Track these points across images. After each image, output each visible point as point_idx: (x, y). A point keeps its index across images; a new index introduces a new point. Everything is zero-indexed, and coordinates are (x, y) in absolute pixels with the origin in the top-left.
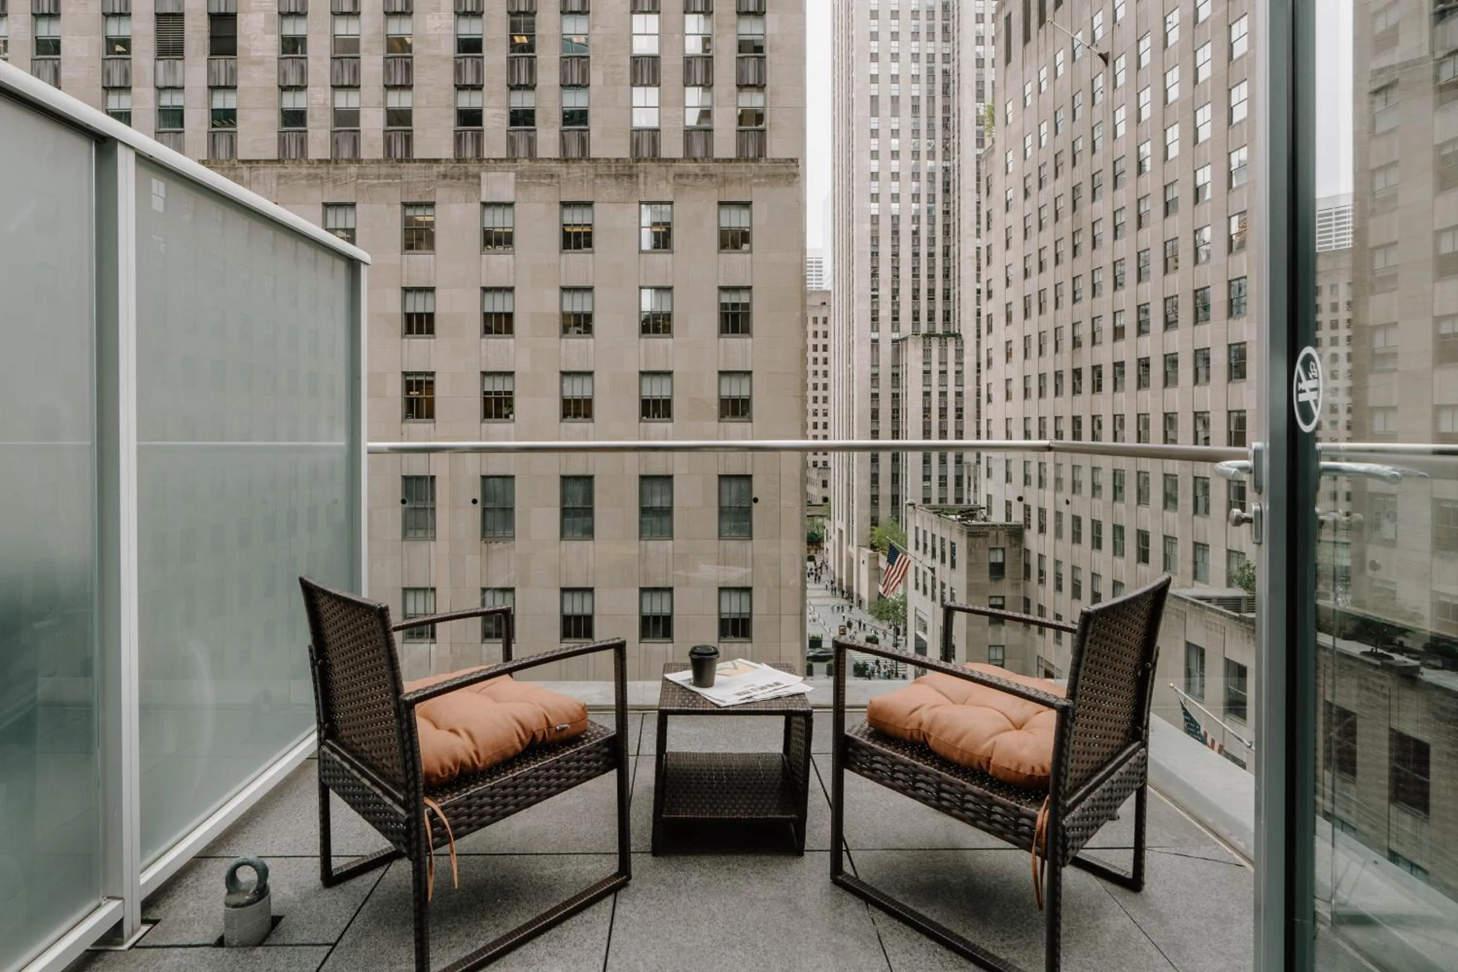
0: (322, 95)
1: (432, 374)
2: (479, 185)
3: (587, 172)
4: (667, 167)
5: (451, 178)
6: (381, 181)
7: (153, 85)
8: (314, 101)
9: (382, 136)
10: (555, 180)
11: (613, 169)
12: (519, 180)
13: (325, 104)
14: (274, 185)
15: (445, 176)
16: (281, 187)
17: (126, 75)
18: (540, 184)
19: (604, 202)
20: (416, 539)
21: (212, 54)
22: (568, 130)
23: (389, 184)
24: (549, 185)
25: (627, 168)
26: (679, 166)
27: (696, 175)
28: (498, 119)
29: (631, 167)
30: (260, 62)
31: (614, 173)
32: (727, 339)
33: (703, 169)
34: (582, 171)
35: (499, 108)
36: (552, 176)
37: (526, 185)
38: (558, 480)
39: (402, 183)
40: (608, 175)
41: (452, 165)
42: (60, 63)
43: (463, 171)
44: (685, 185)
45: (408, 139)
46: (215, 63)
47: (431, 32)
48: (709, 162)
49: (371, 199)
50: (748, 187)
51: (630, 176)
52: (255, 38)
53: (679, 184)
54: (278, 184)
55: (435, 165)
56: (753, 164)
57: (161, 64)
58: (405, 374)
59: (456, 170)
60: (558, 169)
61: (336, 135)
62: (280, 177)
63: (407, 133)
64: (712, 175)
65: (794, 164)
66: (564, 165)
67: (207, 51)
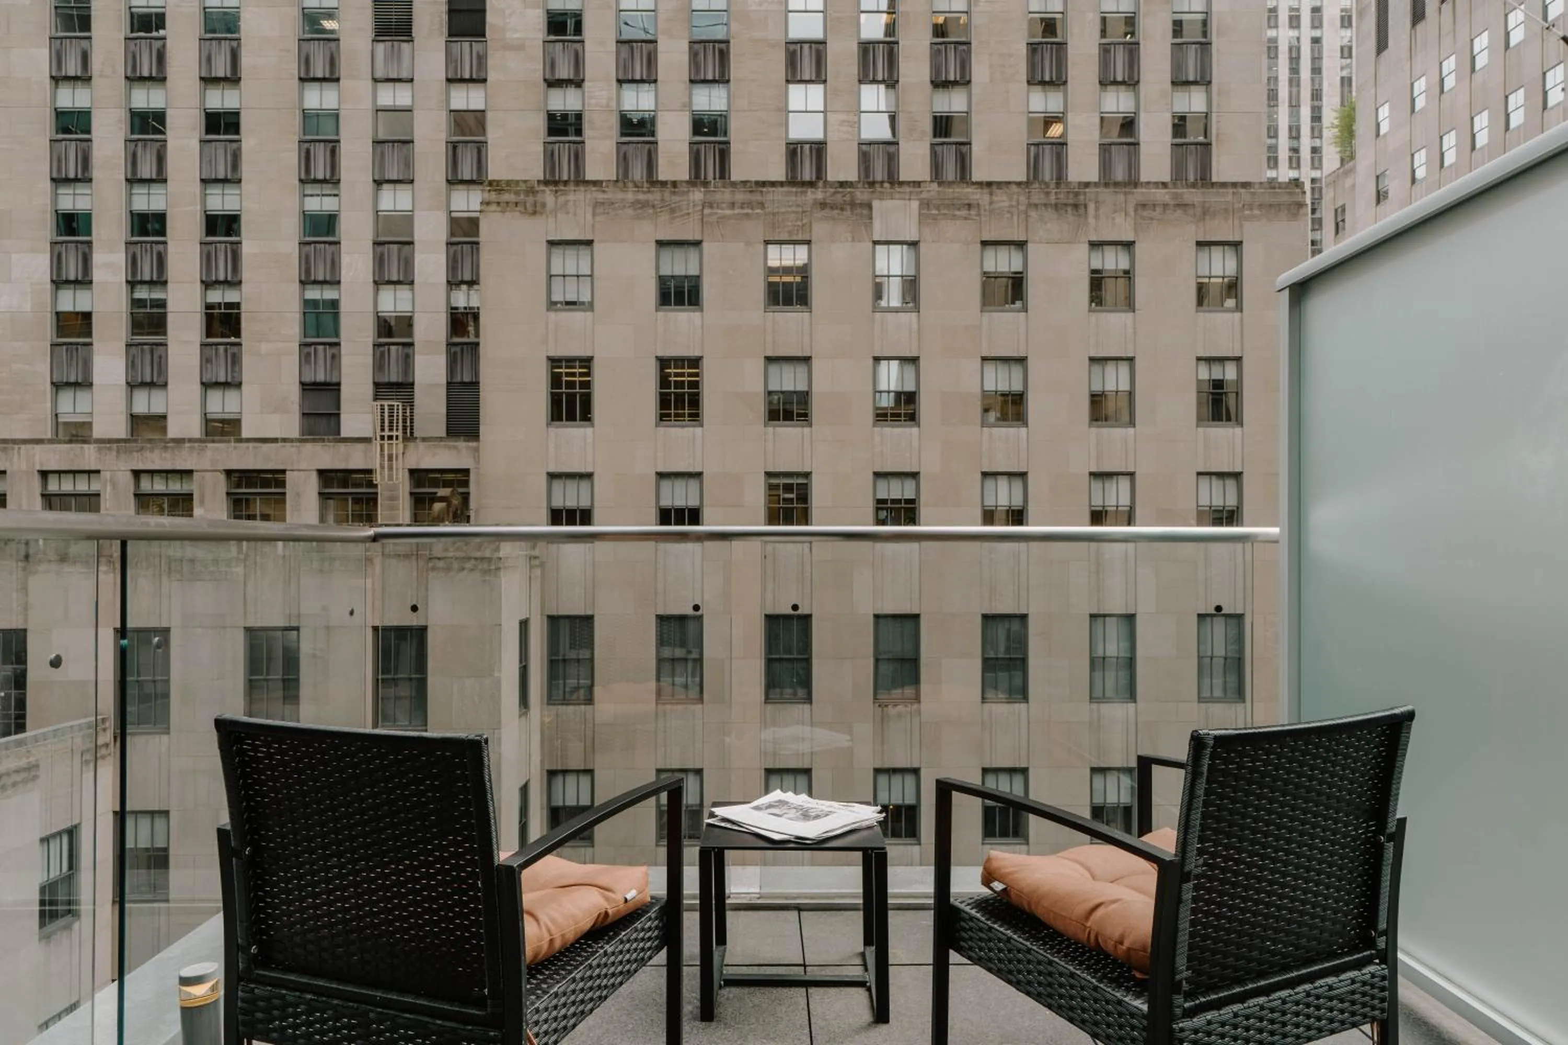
0: (604, 93)
1: (807, 475)
2: (871, 218)
3: (1018, 201)
4: (1125, 193)
5: (832, 208)
6: (737, 211)
7: (370, 77)
8: (593, 101)
9: (688, 151)
10: (973, 212)
11: (1053, 197)
12: (925, 211)
13: (608, 106)
14: (589, 216)
15: (823, 205)
16: (598, 219)
17: (333, 62)
18: (955, 217)
19: (1041, 242)
20: (782, 701)
21: (450, 35)
22: (943, 144)
23: (747, 214)
24: (966, 219)
25: (1071, 196)
26: (1143, 193)
27: (1165, 206)
28: (845, 129)
29: (1077, 194)
30: (519, 47)
31: (1053, 202)
32: (1209, 429)
33: (1175, 196)
34: (1011, 200)
35: (848, 112)
36: (969, 206)
37: (935, 218)
38: (979, 620)
39: (766, 214)
40: (1045, 205)
41: (832, 190)
42: (239, 45)
43: (848, 198)
44: (1152, 219)
45: (724, 155)
46: (456, 47)
47: (754, 8)
48: (1183, 187)
49: (722, 236)
50: (1237, 222)
51: (1076, 206)
52: (510, 15)
53: (1143, 218)
54: (594, 215)
55: (810, 191)
56: (1243, 191)
57: (380, 47)
58: (769, 475)
59: (839, 196)
60: (978, 197)
61: (624, 148)
62: (597, 204)
63: (722, 146)
64: (1186, 205)
65: (1298, 190)
66: (986, 190)
67: (445, 30)
